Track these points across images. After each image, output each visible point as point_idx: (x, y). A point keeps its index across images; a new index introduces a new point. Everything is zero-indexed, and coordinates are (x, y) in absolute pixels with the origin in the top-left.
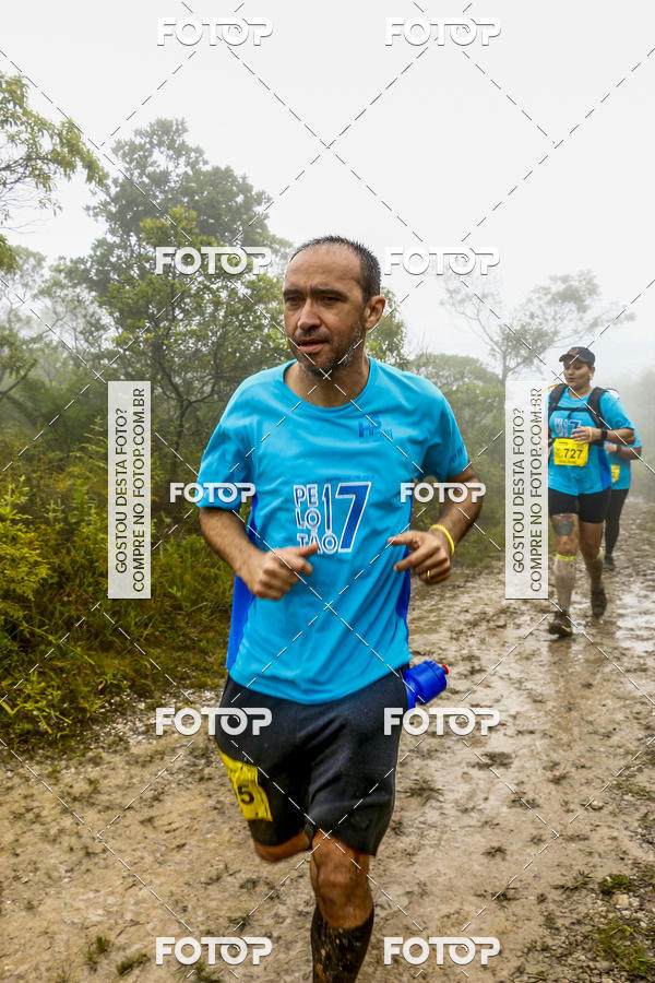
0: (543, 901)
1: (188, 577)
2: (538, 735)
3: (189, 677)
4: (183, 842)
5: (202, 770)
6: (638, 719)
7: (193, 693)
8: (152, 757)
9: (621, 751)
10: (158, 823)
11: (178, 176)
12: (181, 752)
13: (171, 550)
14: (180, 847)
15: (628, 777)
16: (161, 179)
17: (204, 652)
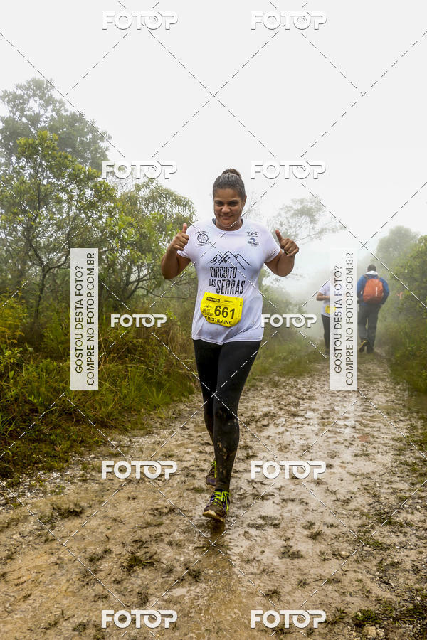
0: (311, 634)
1: (43, 389)
2: (297, 503)
3: (41, 462)
4: (29, 592)
5: (48, 533)
6: (367, 489)
7: (44, 474)
8: (8, 524)
9: (357, 513)
10: (9, 577)
11: (46, 117)
12: (32, 519)
13: (31, 370)
14: (27, 597)
15: (366, 532)
16: (35, 119)
17: (53, 443)
